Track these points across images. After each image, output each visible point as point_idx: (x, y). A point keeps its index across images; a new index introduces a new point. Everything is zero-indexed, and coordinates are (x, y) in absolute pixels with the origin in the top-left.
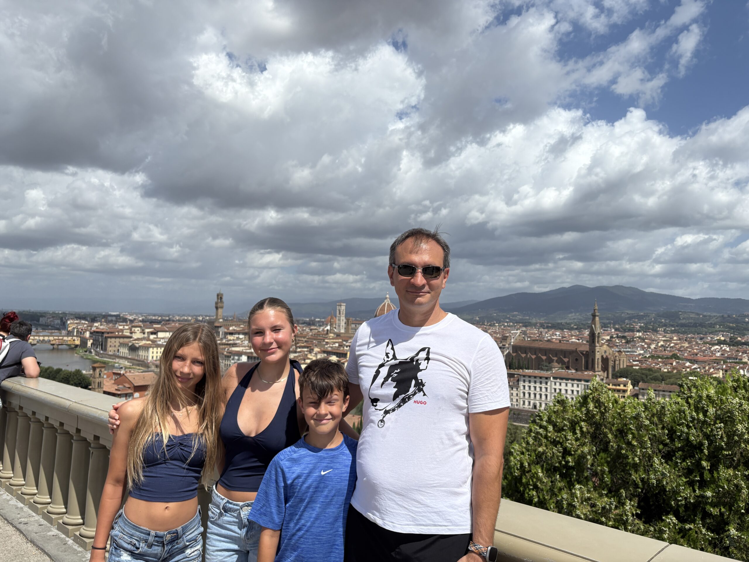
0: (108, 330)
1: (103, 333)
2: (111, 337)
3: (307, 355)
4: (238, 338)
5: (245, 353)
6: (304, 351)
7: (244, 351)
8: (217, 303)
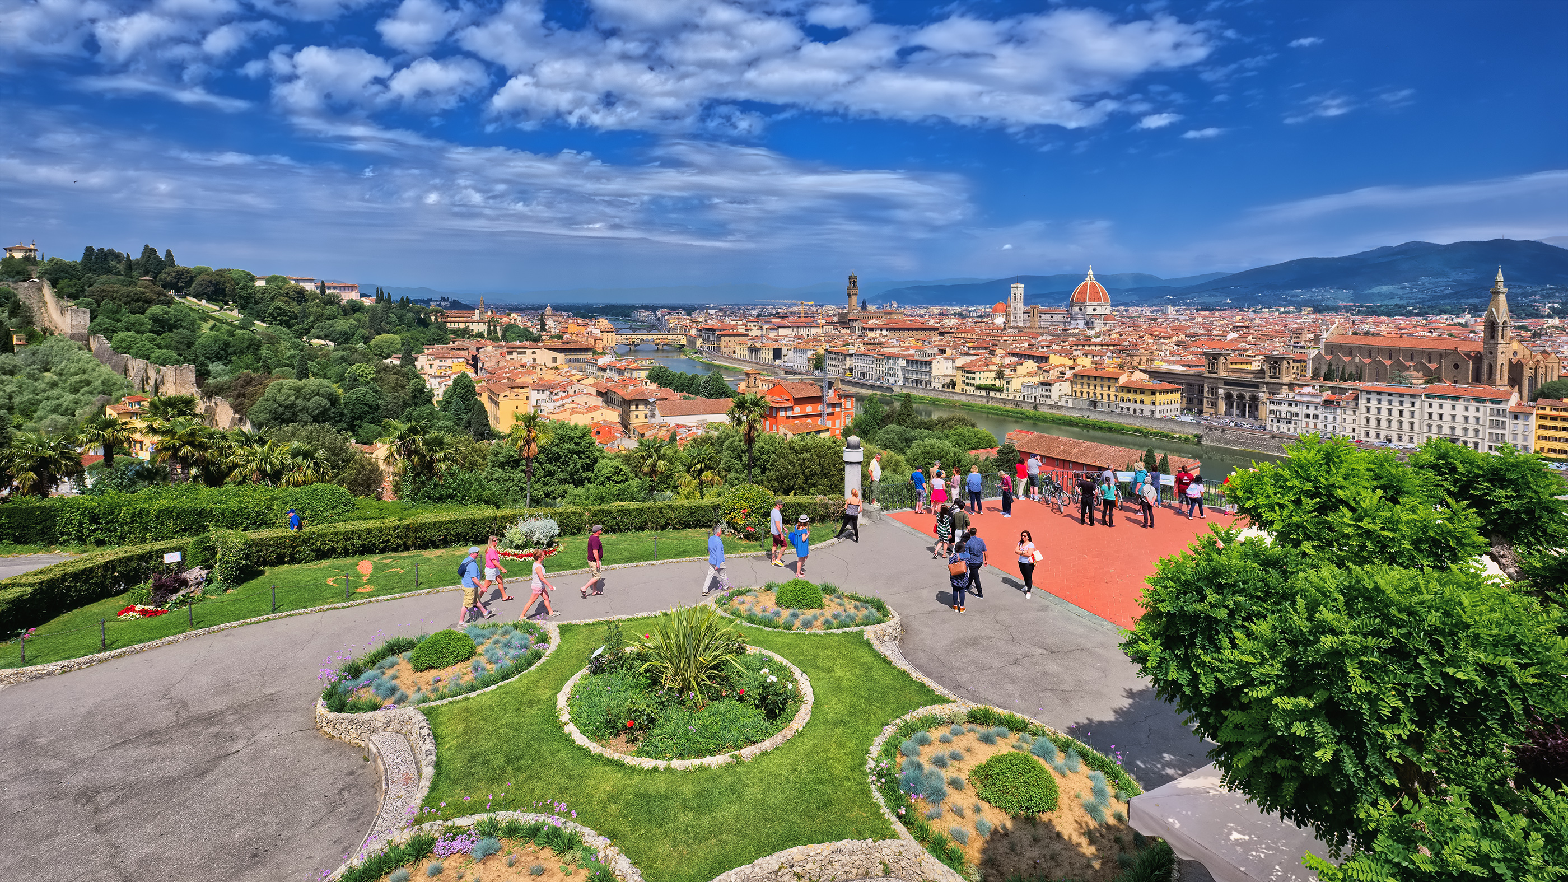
0: (719, 327)
1: (714, 330)
8: (849, 289)
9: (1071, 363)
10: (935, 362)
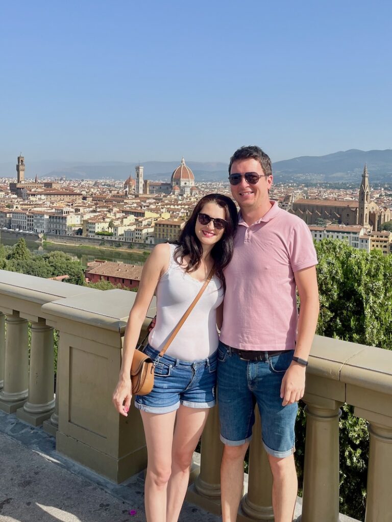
3: (106, 214)
4: (40, 199)
5: (47, 213)
6: (104, 211)
7: (46, 211)
8: (18, 167)
9: (157, 216)
10: (68, 217)
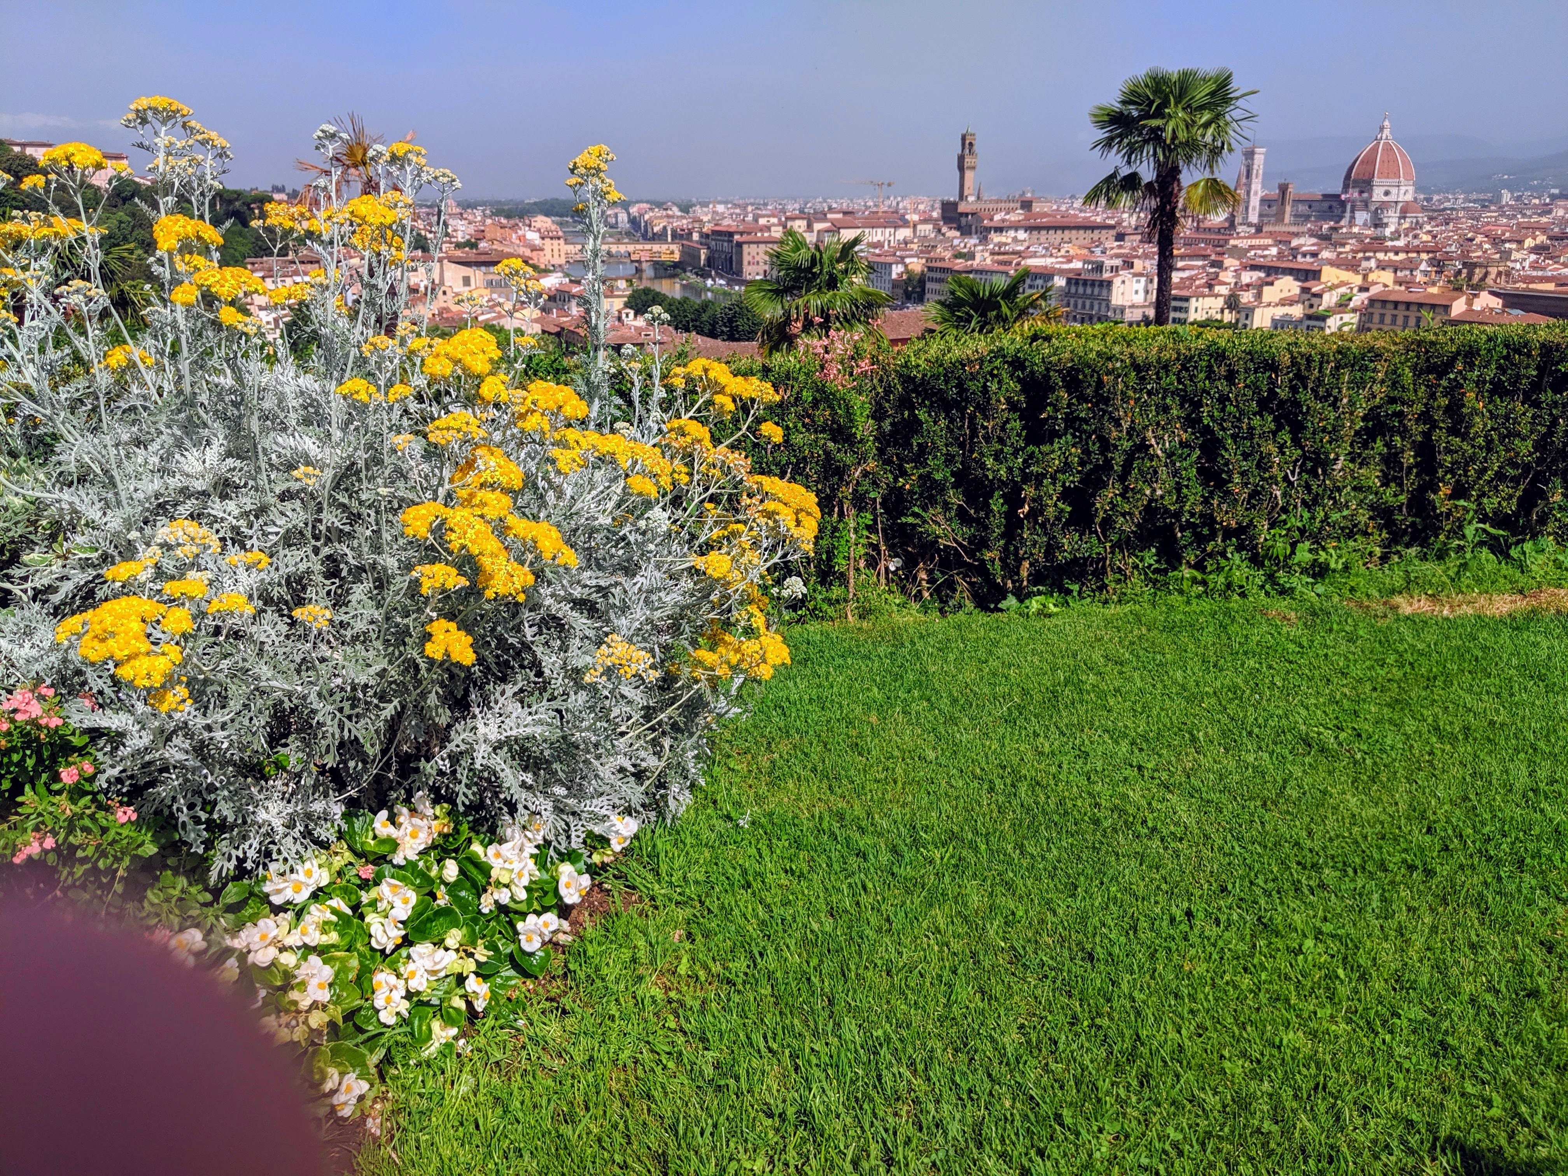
0: (741, 228)
1: (731, 234)
2: (749, 243)
4: (1015, 239)
5: (1061, 272)
7: (1057, 266)
8: (961, 160)
9: (1357, 280)
10: (1117, 282)
